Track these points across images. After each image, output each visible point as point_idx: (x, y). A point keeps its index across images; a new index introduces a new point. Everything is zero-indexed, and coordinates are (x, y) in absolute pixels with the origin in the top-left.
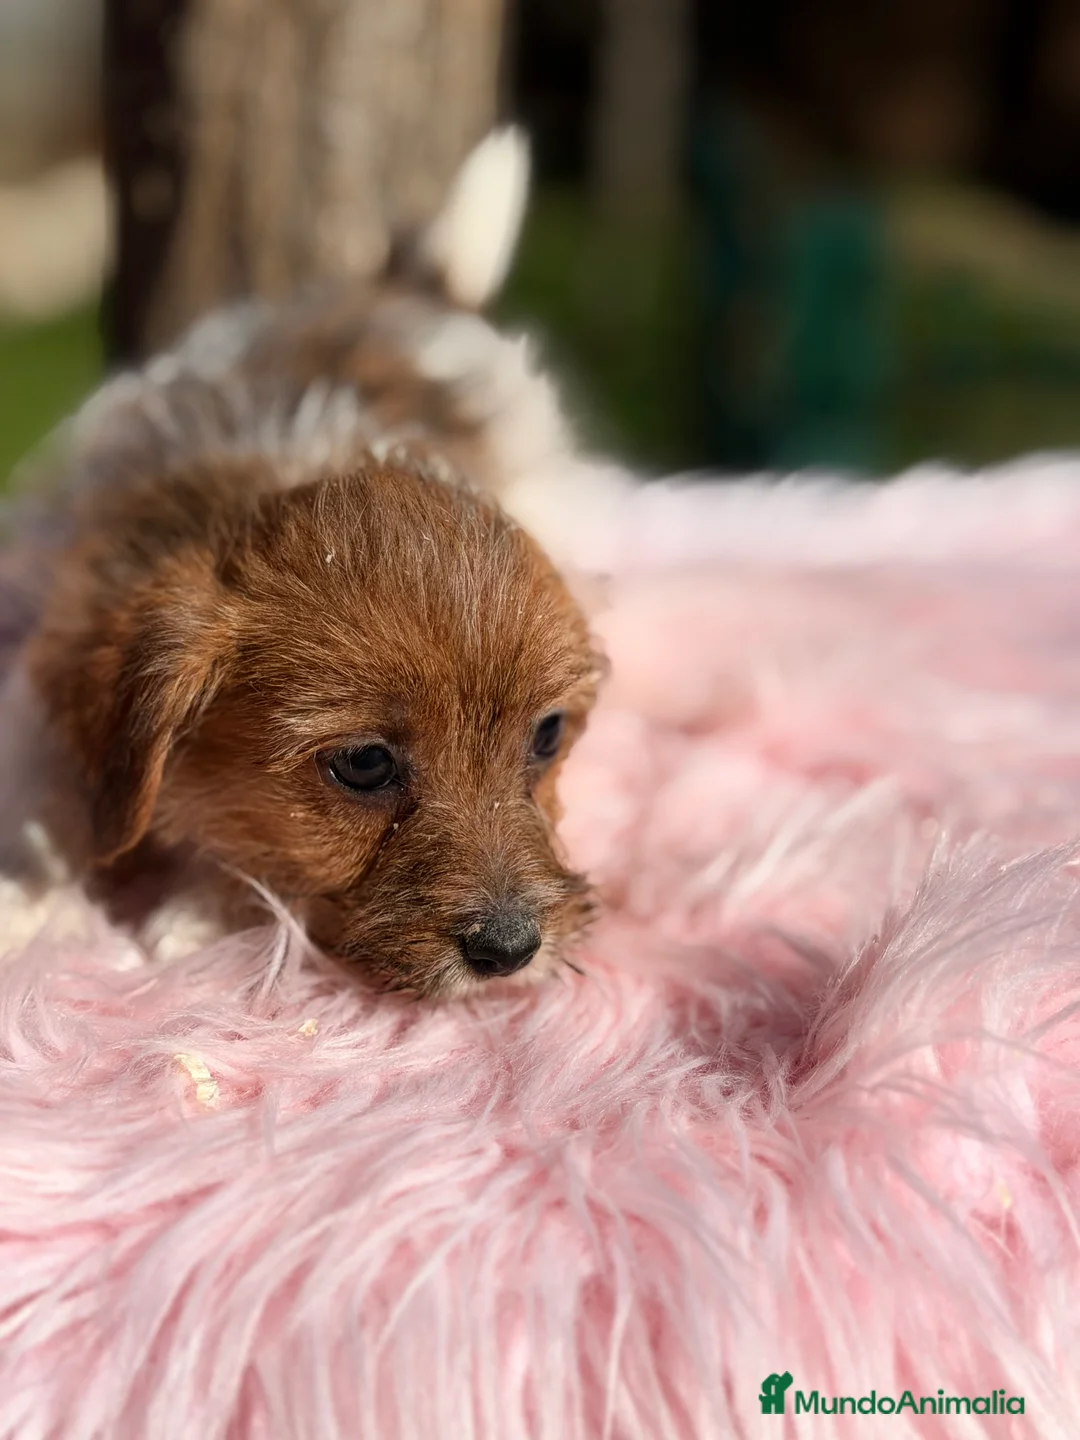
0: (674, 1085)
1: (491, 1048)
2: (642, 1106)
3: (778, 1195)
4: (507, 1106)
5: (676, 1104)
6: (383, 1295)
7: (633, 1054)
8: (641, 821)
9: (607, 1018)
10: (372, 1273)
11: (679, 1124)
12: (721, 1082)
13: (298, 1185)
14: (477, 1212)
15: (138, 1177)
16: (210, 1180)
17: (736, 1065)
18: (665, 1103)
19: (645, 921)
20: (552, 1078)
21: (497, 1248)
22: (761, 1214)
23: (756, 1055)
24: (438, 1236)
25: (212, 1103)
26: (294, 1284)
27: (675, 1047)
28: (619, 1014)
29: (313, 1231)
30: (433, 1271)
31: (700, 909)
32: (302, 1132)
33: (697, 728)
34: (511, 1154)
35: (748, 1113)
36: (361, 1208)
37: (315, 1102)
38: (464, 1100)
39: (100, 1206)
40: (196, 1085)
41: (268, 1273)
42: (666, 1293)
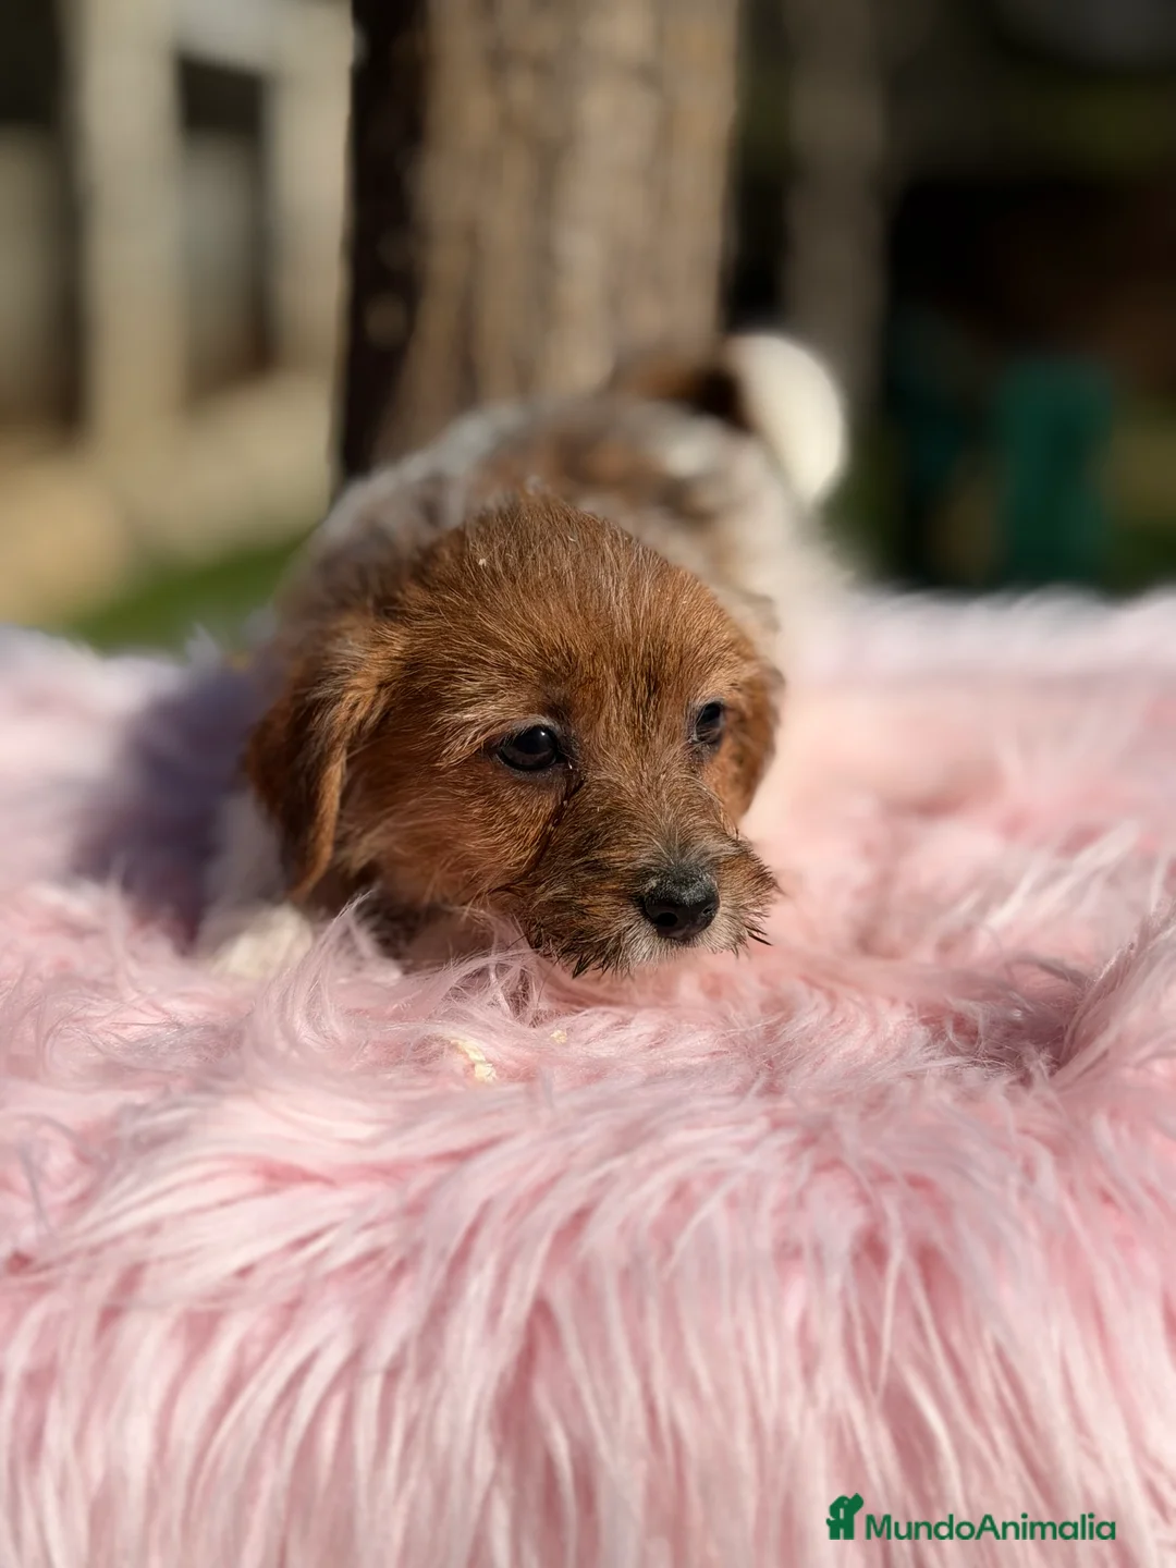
0: (937, 1074)
1: (751, 1050)
2: (906, 1087)
3: (1044, 1155)
4: (771, 1090)
5: (940, 1087)
6: (665, 1235)
7: (890, 1055)
8: (885, 880)
9: (863, 1029)
10: (655, 1210)
11: (943, 1100)
12: (981, 1073)
13: (582, 1137)
14: (750, 1162)
15: (425, 1130)
16: (497, 1133)
17: (995, 1062)
18: (929, 1082)
19: (894, 955)
20: (815, 1068)
21: (772, 1194)
22: (1029, 1170)
23: (1017, 1052)
24: (716, 1179)
25: (490, 1079)
27: (934, 1049)
28: (875, 1026)
29: (599, 1172)
30: (713, 1208)
31: (950, 943)
33: (934, 806)
34: (779, 1123)
35: (1009, 1092)
36: (642, 1157)
37: (589, 1080)
38: (729, 1085)
39: (390, 1151)
40: (473, 1066)
41: (556, 1209)
42: (938, 1237)
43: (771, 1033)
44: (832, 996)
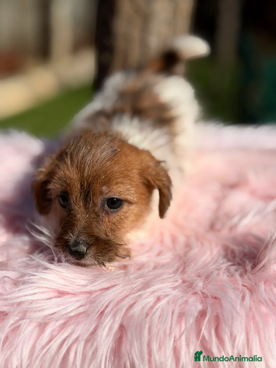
0: (224, 268)
1: (180, 258)
2: (216, 272)
3: (248, 293)
4: (183, 272)
5: (224, 273)
7: (214, 261)
9: (208, 253)
11: (224, 277)
12: (235, 268)
13: (135, 285)
14: (175, 292)
15: (97, 283)
16: (115, 283)
17: (239, 264)
18: (221, 272)
19: (219, 231)
20: (195, 266)
22: (243, 298)
23: (244, 262)
26: (131, 306)
27: (225, 260)
28: (212, 252)
29: (138, 294)
31: (232, 228)
32: (136, 275)
33: (233, 186)
34: (184, 282)
35: (241, 275)
37: (139, 269)
38: (173, 270)
39: (89, 288)
41: (127, 302)
43: (186, 254)
44: (202, 244)
